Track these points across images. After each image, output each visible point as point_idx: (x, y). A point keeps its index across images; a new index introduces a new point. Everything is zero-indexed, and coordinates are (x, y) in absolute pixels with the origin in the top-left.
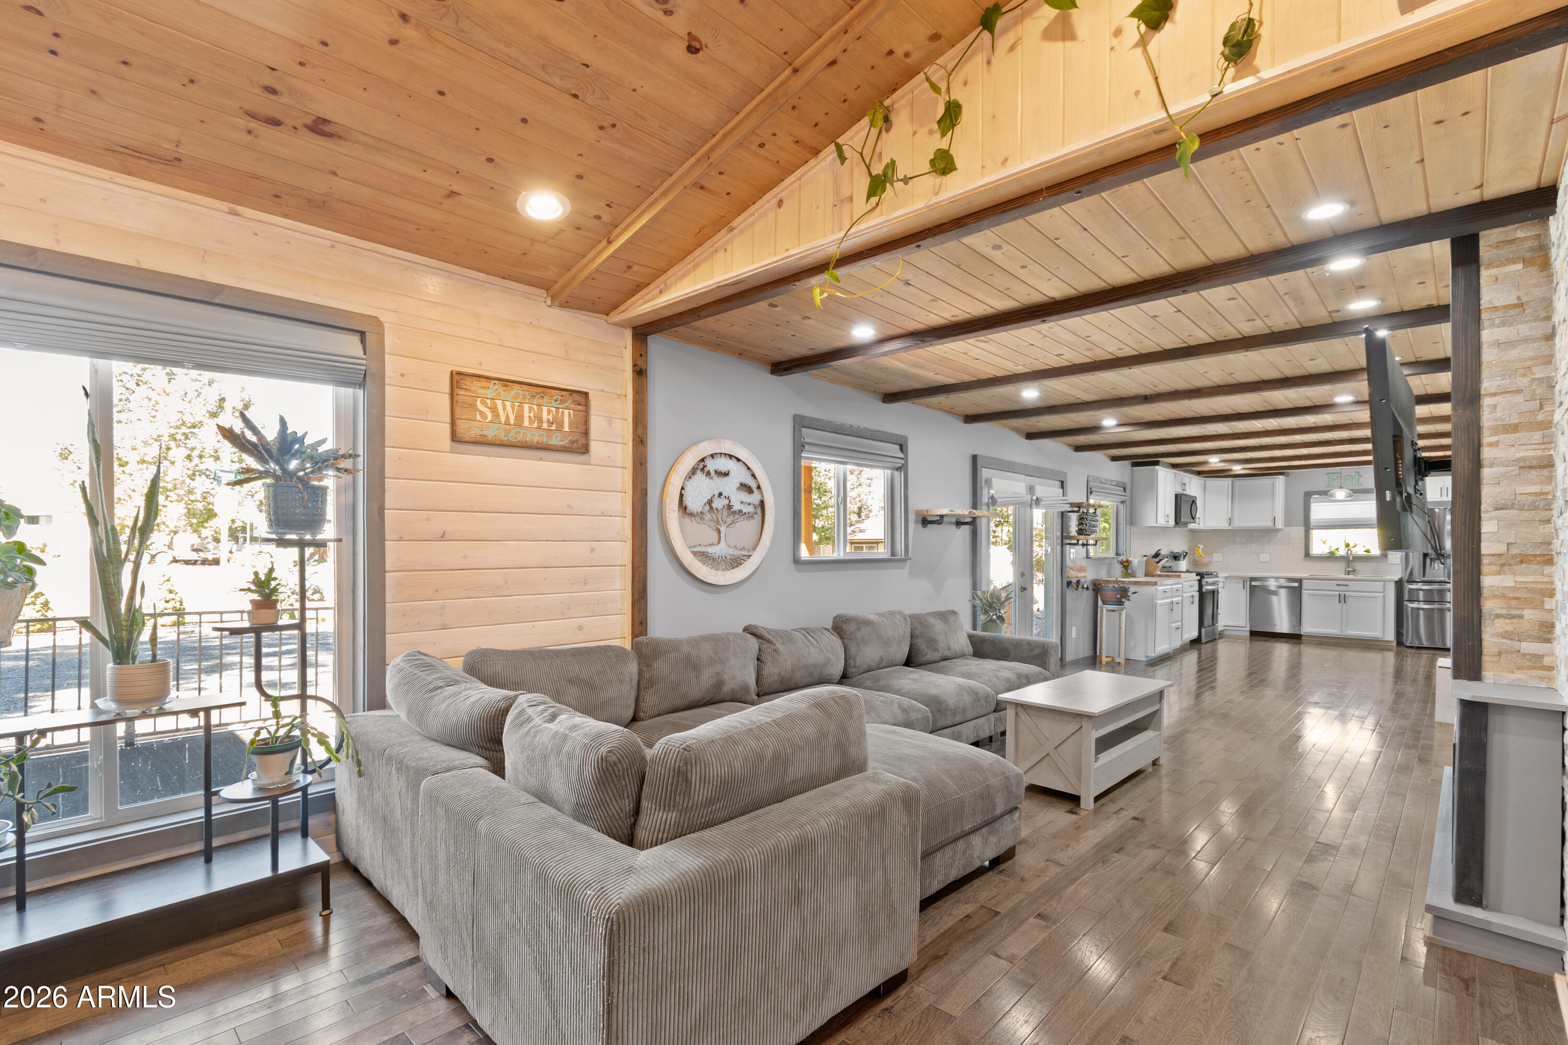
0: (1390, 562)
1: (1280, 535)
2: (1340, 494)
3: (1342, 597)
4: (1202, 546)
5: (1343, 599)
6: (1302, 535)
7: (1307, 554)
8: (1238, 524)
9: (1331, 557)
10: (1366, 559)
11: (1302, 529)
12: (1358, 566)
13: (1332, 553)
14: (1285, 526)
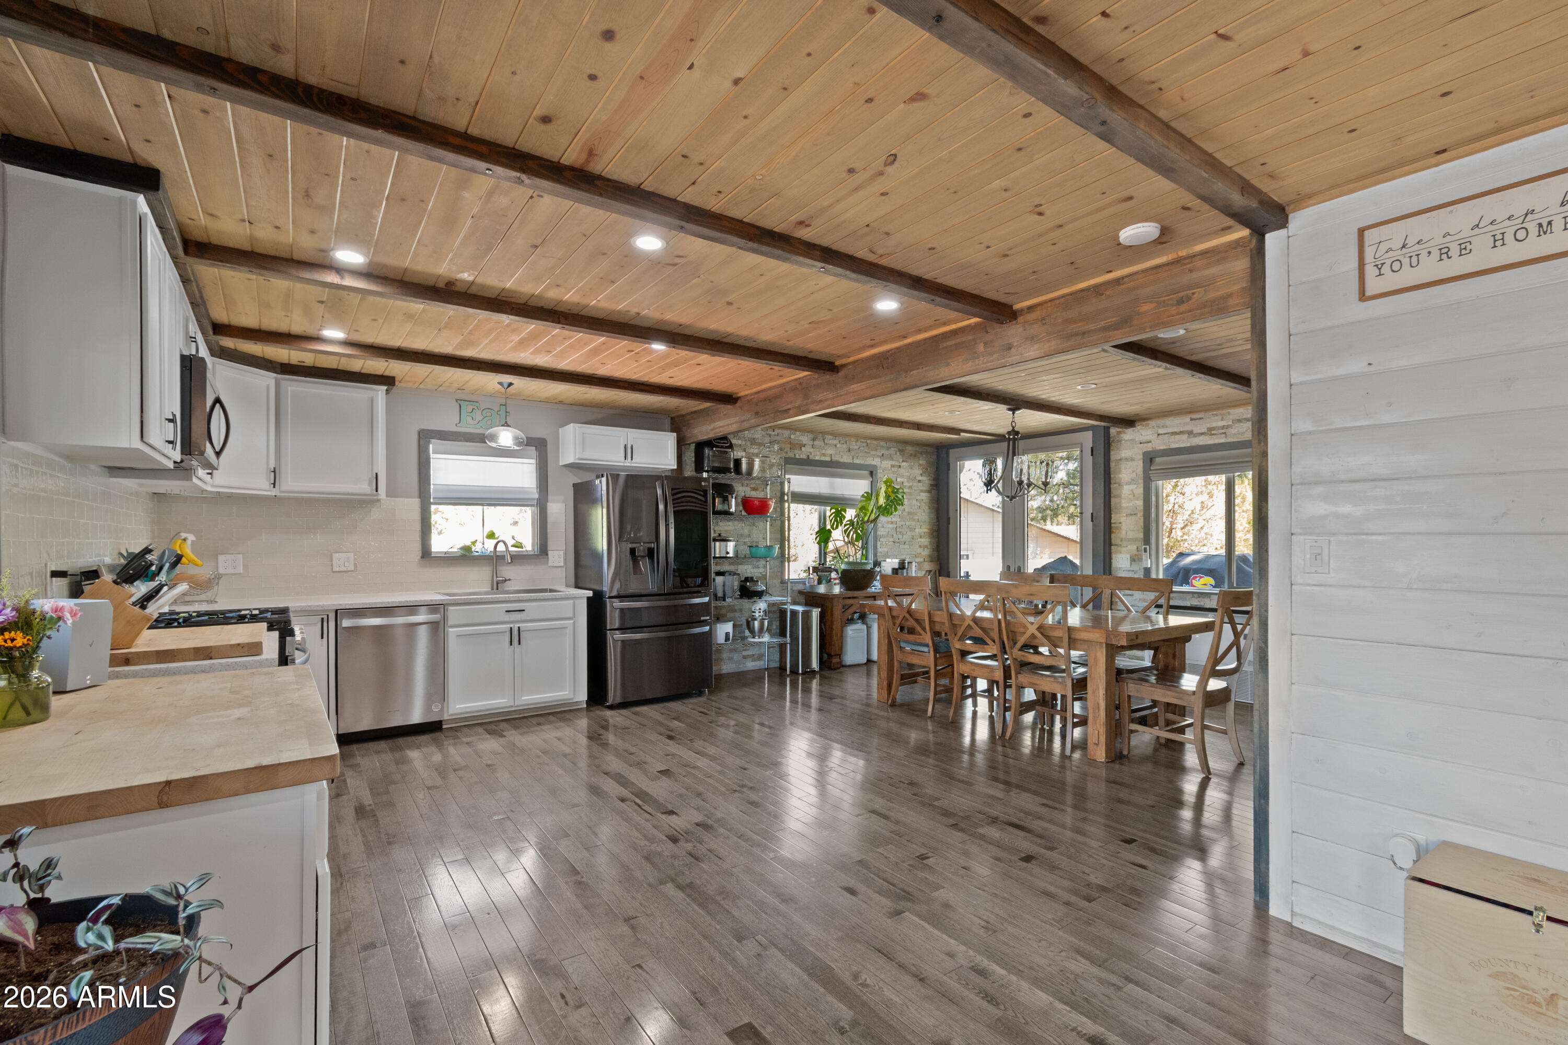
0: (550, 564)
1: (375, 513)
2: (506, 438)
3: (515, 633)
4: (191, 538)
5: (515, 637)
6: (416, 515)
7: (426, 553)
8: (291, 484)
9: (466, 557)
10: (519, 558)
11: (415, 503)
12: (507, 571)
13: (467, 549)
14: (387, 496)
